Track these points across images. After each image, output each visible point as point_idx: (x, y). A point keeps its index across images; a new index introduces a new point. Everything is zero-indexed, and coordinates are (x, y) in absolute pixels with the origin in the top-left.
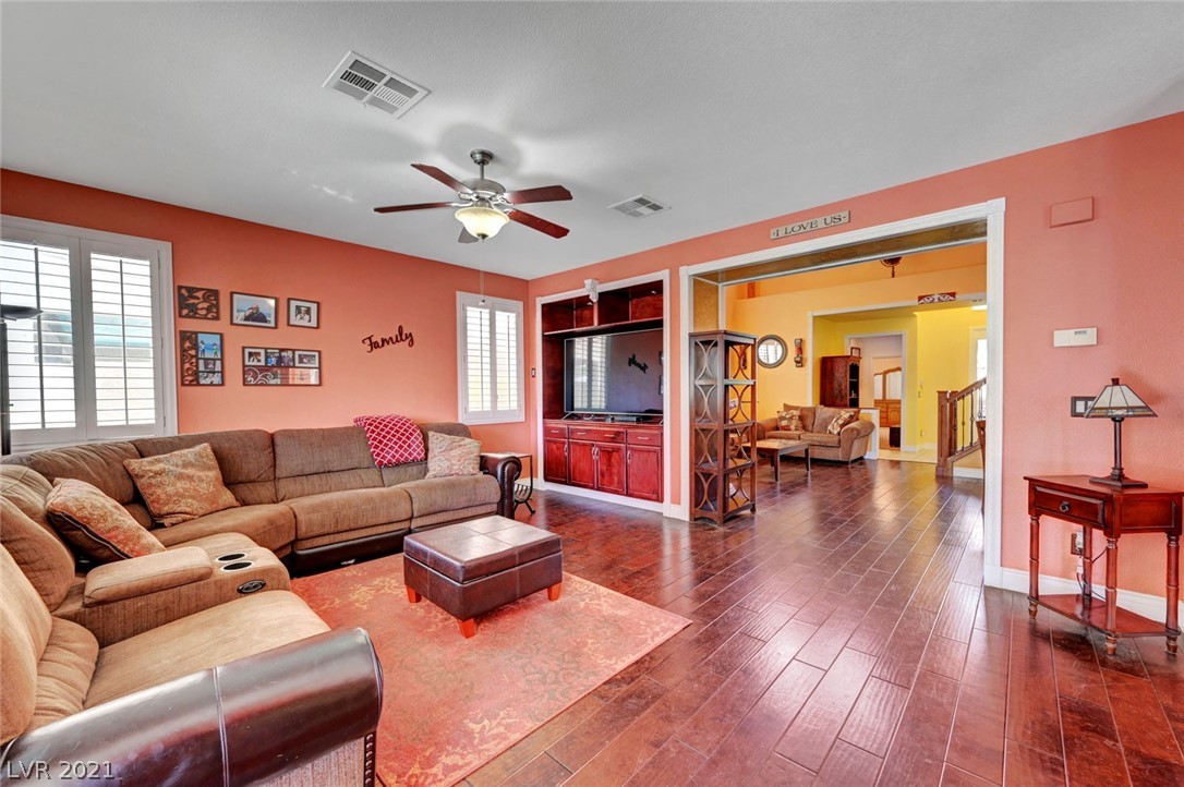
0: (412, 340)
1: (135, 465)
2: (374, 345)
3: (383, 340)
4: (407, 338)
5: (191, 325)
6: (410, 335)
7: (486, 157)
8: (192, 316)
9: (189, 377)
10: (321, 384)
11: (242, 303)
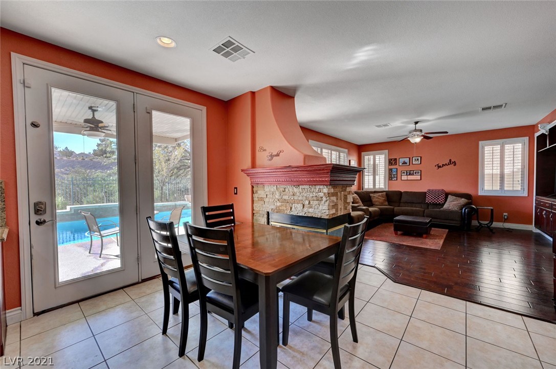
0: (455, 163)
1: (371, 195)
2: (439, 167)
3: (443, 165)
4: (453, 163)
5: (391, 167)
6: (455, 162)
7: (416, 123)
8: (392, 165)
9: (390, 178)
10: (421, 179)
11: (402, 160)
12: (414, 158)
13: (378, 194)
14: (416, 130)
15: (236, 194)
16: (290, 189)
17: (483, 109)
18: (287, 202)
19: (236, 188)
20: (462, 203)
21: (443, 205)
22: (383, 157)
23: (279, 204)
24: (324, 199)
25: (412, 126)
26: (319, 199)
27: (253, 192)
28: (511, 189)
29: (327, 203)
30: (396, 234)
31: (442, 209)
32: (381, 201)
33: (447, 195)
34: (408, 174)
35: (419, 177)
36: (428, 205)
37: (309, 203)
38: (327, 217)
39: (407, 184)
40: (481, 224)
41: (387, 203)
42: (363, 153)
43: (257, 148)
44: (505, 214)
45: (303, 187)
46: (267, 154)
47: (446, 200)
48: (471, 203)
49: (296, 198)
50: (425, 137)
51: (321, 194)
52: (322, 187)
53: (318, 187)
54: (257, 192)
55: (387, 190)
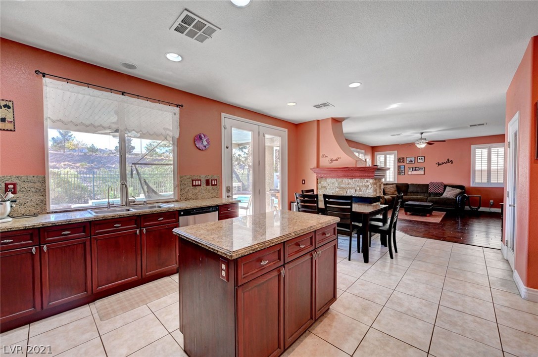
2: (439, 164)
3: (442, 163)
4: (450, 161)
5: (400, 164)
6: (452, 161)
7: (422, 133)
8: (400, 162)
9: (399, 173)
10: (424, 174)
11: (409, 159)
12: (418, 158)
13: (390, 186)
14: (421, 139)
15: (304, 184)
16: (346, 180)
17: (471, 126)
18: (344, 188)
19: (304, 180)
20: (457, 193)
21: (442, 194)
22: (392, 156)
23: (337, 190)
24: (370, 186)
25: (419, 136)
26: (367, 187)
27: (317, 183)
28: (496, 182)
29: (372, 189)
30: (406, 214)
31: (441, 197)
32: (392, 191)
33: (445, 186)
34: (414, 170)
35: (422, 173)
36: (430, 194)
37: (360, 189)
38: (372, 197)
39: (413, 178)
40: (472, 208)
41: (396, 193)
42: (376, 153)
43: (321, 155)
44: (491, 201)
45: (355, 179)
46: (328, 159)
47: (444, 190)
48: (464, 193)
49: (350, 186)
50: (429, 143)
51: (368, 184)
52: (368, 179)
53: (366, 180)
54: (320, 183)
55: (396, 182)
